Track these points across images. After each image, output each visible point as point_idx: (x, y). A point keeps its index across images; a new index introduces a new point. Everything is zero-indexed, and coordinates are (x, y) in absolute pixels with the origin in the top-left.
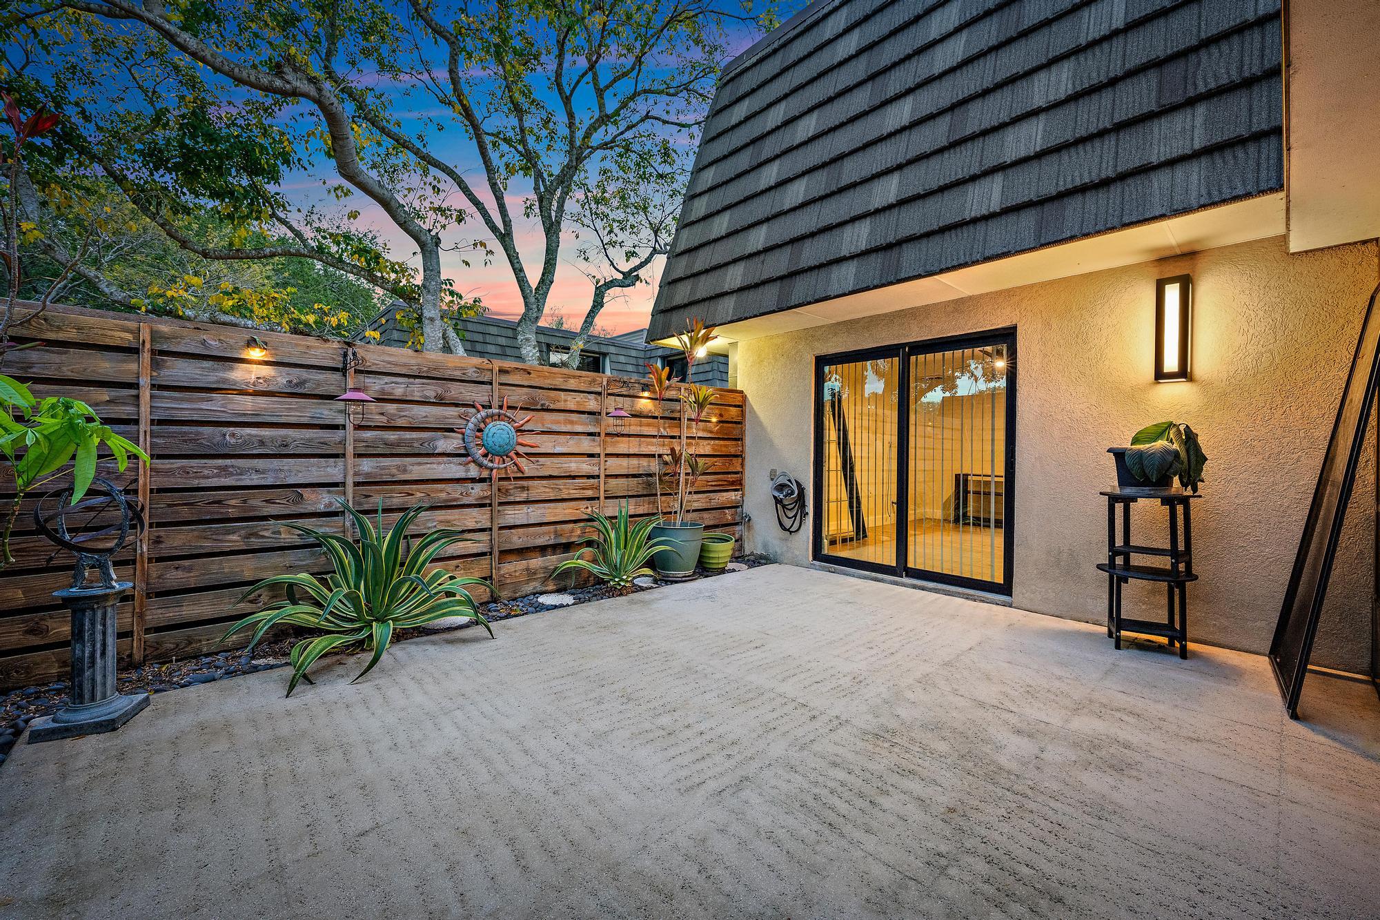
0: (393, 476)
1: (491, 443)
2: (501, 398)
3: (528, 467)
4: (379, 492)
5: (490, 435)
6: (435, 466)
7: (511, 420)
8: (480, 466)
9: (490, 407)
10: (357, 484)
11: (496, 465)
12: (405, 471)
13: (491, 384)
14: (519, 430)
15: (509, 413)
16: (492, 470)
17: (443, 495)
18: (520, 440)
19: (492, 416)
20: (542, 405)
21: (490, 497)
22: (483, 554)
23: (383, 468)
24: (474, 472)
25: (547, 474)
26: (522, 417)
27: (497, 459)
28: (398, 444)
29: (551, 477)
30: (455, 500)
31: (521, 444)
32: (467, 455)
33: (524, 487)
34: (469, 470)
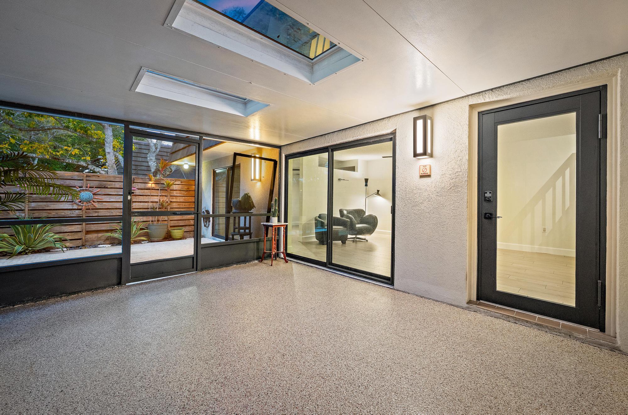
0: (43, 208)
1: (82, 198)
2: (87, 184)
3: (97, 205)
4: (38, 212)
5: (82, 196)
6: (60, 205)
7: (91, 191)
8: (78, 205)
9: (82, 187)
10: (29, 210)
11: (84, 205)
12: (48, 206)
13: (83, 180)
14: (94, 194)
15: (90, 189)
16: (83, 206)
17: (63, 214)
18: (95, 197)
19: (83, 190)
20: (104, 186)
21: (82, 214)
22: (80, 232)
23: (40, 205)
24: (75, 207)
25: (106, 208)
26: (96, 190)
27: (85, 203)
28: (46, 198)
29: (108, 209)
30: (68, 215)
31: (95, 198)
32: (72, 202)
33: (96, 212)
34: (73, 206)
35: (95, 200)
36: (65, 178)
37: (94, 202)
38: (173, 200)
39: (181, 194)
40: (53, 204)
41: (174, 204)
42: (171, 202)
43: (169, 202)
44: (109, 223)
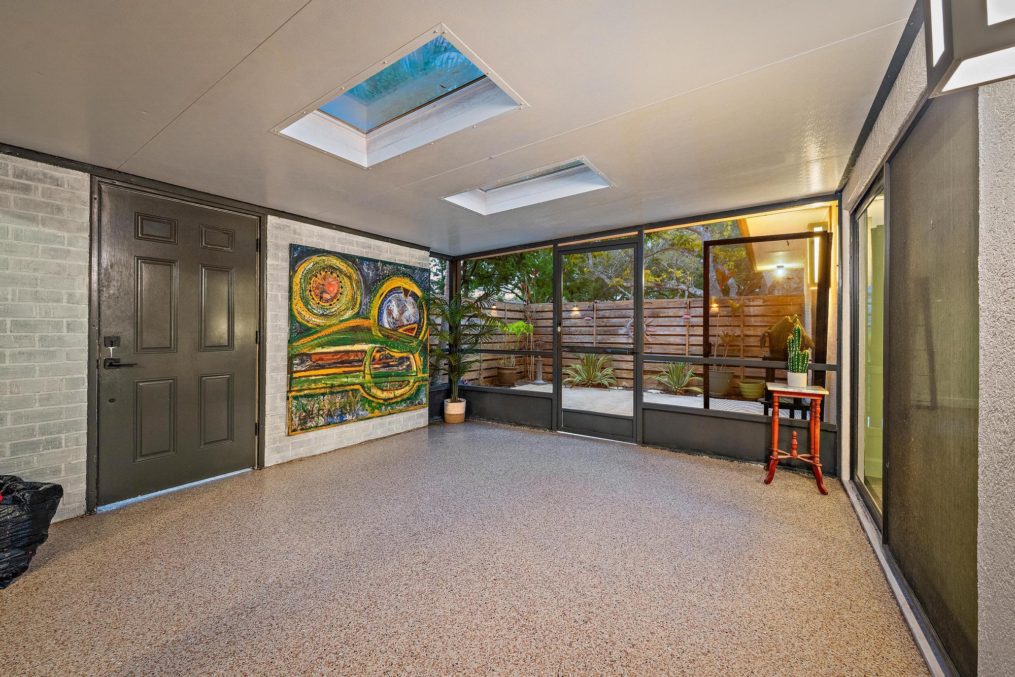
14: (647, 326)
18: (648, 329)
20: (657, 315)
24: (630, 341)
29: (661, 344)
31: (648, 331)
32: (628, 335)
33: (649, 348)
34: (628, 340)
35: (648, 333)
36: (622, 307)
37: (647, 335)
38: (748, 333)
39: (764, 322)
40: (613, 337)
41: (752, 339)
42: (747, 336)
43: (742, 336)
44: (656, 362)
